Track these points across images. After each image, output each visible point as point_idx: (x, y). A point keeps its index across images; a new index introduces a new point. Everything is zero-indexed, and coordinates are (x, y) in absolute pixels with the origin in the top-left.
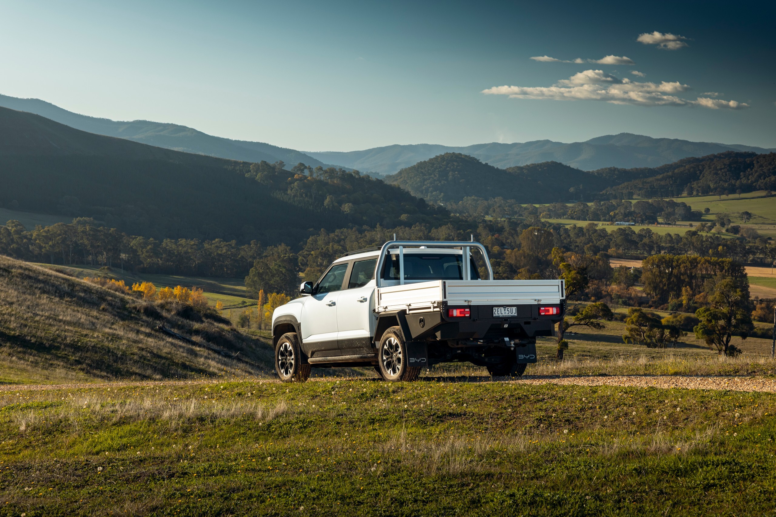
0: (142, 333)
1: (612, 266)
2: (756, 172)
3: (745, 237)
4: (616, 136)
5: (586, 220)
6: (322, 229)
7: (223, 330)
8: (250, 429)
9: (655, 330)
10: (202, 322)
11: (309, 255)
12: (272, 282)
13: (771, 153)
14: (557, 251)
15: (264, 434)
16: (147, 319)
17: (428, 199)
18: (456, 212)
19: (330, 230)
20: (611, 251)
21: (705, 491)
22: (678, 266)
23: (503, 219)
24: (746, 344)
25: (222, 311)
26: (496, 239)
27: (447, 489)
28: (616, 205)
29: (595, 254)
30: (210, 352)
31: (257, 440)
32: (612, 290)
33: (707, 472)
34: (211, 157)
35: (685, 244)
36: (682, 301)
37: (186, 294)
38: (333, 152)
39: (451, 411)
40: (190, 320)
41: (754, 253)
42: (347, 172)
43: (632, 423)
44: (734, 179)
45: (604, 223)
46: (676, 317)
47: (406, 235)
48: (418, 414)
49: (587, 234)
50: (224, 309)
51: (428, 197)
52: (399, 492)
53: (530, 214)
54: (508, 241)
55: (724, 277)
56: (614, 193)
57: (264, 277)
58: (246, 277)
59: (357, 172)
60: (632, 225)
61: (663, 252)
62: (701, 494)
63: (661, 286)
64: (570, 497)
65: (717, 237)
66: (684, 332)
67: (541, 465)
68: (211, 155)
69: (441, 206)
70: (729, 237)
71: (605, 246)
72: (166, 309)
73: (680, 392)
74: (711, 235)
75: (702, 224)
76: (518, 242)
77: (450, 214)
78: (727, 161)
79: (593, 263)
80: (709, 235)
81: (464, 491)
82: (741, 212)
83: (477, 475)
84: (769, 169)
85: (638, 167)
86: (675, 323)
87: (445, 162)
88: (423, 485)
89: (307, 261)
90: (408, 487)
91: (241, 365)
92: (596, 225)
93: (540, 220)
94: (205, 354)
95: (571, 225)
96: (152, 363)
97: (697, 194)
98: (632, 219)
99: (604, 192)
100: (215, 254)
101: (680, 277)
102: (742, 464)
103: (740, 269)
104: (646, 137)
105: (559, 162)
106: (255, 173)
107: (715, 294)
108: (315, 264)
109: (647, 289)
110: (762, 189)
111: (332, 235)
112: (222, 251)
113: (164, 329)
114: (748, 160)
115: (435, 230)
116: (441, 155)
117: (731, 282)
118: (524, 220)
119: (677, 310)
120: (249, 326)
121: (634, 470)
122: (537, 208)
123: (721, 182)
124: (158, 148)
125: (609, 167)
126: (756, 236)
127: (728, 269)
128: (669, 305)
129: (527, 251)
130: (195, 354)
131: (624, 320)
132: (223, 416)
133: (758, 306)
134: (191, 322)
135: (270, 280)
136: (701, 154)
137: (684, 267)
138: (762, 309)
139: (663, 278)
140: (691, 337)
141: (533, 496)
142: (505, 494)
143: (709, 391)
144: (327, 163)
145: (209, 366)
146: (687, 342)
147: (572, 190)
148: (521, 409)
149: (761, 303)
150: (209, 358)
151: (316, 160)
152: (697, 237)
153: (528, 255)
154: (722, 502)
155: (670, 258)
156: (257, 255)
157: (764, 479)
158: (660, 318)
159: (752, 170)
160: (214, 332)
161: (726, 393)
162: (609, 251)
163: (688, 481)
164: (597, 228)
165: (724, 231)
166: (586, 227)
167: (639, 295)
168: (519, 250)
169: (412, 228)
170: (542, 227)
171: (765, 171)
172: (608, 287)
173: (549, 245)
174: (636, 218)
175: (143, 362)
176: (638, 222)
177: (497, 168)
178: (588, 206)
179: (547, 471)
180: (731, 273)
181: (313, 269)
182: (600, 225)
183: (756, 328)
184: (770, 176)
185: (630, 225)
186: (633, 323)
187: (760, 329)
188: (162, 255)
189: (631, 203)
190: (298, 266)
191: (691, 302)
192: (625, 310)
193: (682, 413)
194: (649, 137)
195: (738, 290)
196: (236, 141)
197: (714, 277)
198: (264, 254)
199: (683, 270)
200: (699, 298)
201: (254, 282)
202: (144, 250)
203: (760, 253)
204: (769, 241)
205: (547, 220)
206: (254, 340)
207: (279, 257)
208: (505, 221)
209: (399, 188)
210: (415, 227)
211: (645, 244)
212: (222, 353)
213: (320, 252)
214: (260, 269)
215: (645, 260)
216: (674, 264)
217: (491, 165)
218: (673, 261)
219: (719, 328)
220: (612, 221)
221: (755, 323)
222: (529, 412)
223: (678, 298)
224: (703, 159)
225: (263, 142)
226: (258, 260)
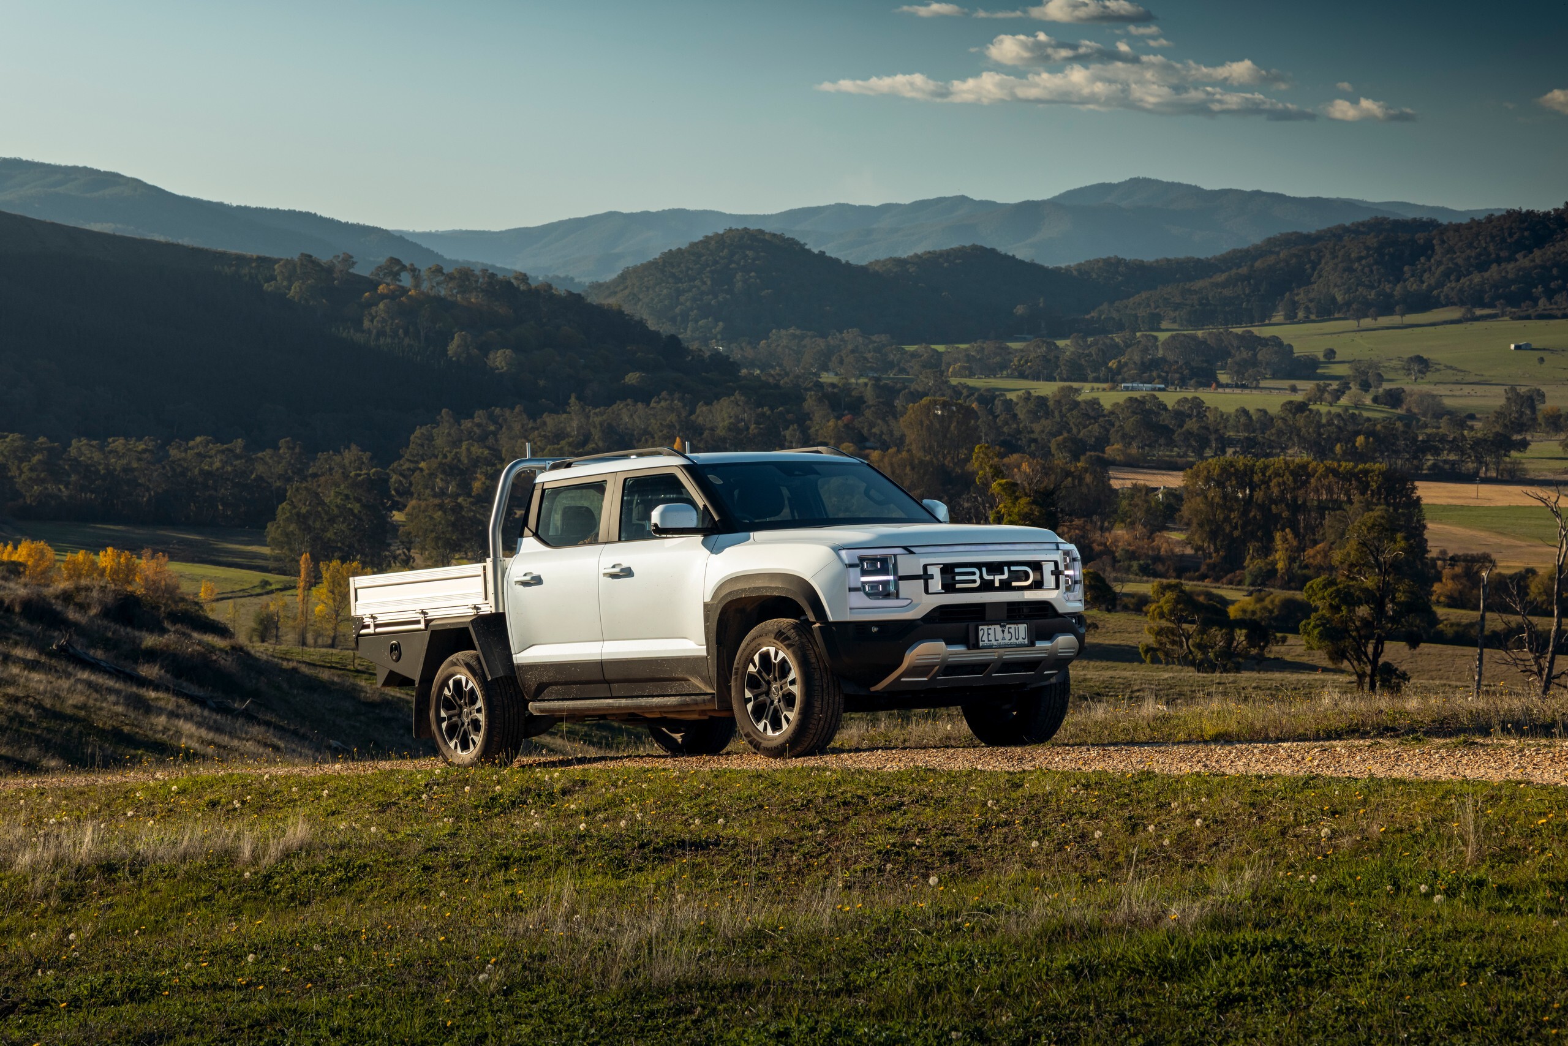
0: (17, 661)
1: (1116, 484)
2: (1439, 263)
3: (1415, 414)
4: (1120, 184)
5: (1054, 380)
6: (444, 411)
7: (212, 649)
8: (221, 888)
9: (1214, 630)
10: (163, 631)
11: (414, 471)
12: (329, 535)
13: (1473, 220)
14: (986, 454)
15: (256, 899)
16: (29, 627)
17: (689, 337)
18: (752, 364)
19: (462, 412)
20: (1112, 450)
21: (1220, 1013)
22: (1266, 482)
23: (862, 381)
24: (1419, 659)
25: (214, 604)
26: (846, 426)
27: (641, 1023)
28: (1122, 344)
29: (1076, 458)
30: (181, 701)
31: (236, 912)
32: (1116, 541)
33: (1229, 968)
34: (183, 246)
35: (1280, 433)
36: (1274, 563)
37: (127, 565)
38: (467, 232)
39: (687, 837)
40: (133, 627)
41: (1437, 452)
42: (500, 276)
43: (1093, 857)
44: (1389, 282)
45: (1096, 385)
46: (1260, 600)
47: (637, 420)
48: (611, 845)
49: (1056, 414)
50: (218, 600)
51: (689, 332)
52: (533, 1030)
53: (924, 367)
54: (874, 430)
55: (1368, 507)
56: (1115, 315)
57: (310, 522)
58: (269, 525)
59: (524, 278)
60: (1160, 390)
61: (1230, 451)
62: (1211, 1019)
63: (1227, 529)
64: (916, 1035)
65: (1353, 414)
66: (1279, 635)
67: (863, 961)
68: (180, 242)
69: (718, 353)
70: (1379, 414)
71: (1097, 439)
72: (76, 604)
73: (1206, 782)
74: (1339, 410)
75: (1318, 385)
76: (897, 434)
77: (739, 371)
78: (1372, 241)
79: (1070, 479)
80: (1334, 410)
81: (681, 1026)
82: (1406, 356)
83: (713, 988)
84: (1469, 257)
85: (1171, 256)
86: (1259, 614)
87: (726, 251)
88: (588, 1013)
89: (411, 484)
90: (555, 1019)
91: (256, 730)
92: (1077, 391)
93: (947, 382)
94: (170, 707)
95: (1020, 393)
96: (39, 732)
97: (1307, 317)
98: (1159, 376)
99: (1094, 314)
100: (196, 471)
101: (1270, 509)
102: (1309, 949)
103: (1404, 488)
104: (1189, 187)
105: (988, 247)
106: (285, 283)
107: (1348, 547)
108: (428, 491)
109: (1196, 537)
110: (1453, 304)
111: (467, 424)
112: (211, 464)
113: (71, 650)
114: (1421, 238)
115: (704, 409)
116: (717, 234)
117: (1383, 517)
118: (911, 381)
119: (1263, 584)
120: (277, 637)
121: (1068, 968)
122: (940, 354)
123: (1360, 289)
124: (53, 224)
125: (1104, 256)
126: (1440, 412)
127: (1379, 488)
128: (1246, 572)
129: (919, 454)
130: (147, 708)
131: (1144, 609)
132: (162, 858)
133: (1447, 572)
134: (137, 633)
135: (325, 530)
136: (1312, 225)
137: (1279, 485)
138: (1454, 577)
139: (1231, 510)
140: (1294, 647)
141: (830, 1035)
142: (767, 1031)
143: (1271, 778)
144: (454, 258)
145: (179, 734)
146: (1288, 658)
147: (1020, 310)
148: (848, 829)
149: (1452, 566)
150: (178, 716)
151: (428, 250)
152: (1307, 417)
153: (921, 462)
154: (1254, 1036)
155: (1245, 465)
156: (294, 473)
157: (1352, 980)
158: (1226, 602)
159: (1429, 259)
160: (192, 655)
161: (1310, 782)
162: (1108, 450)
163: (1184, 990)
164: (1080, 399)
165: (1368, 400)
166: (1055, 396)
167: (1177, 550)
168: (899, 451)
169: (652, 404)
170: (951, 397)
171: (1460, 261)
172: (1107, 534)
173: (970, 438)
174: (1167, 372)
175: (17, 731)
176: (1173, 384)
177: (847, 263)
178: (1057, 347)
179: (874, 974)
180: (1386, 498)
181: (423, 504)
182: (1087, 391)
183: (1442, 621)
184: (1470, 273)
185: (1154, 390)
186: (1162, 615)
187: (1452, 625)
188: (69, 476)
189: (1156, 338)
190: (390, 497)
191: (1296, 565)
192: (1147, 588)
193: (1207, 832)
194: (1196, 187)
195: (1399, 536)
196: (239, 208)
197: (1347, 507)
198: (310, 471)
199: (1276, 491)
200: (1314, 556)
201: (287, 535)
202: (25, 466)
203: (1450, 451)
204: (1469, 423)
205: (963, 380)
206: (285, 671)
207: (345, 476)
208: (866, 384)
209: (620, 313)
210: (659, 402)
211: (1189, 434)
212: (210, 702)
213: (441, 464)
214: (300, 505)
215: (1189, 471)
216: (1256, 478)
217: (834, 256)
218: (1253, 472)
219: (1358, 623)
220: (1113, 380)
221: (1441, 612)
222: (863, 835)
223: (1266, 556)
224: (1319, 237)
225: (304, 209)
226: (295, 484)
